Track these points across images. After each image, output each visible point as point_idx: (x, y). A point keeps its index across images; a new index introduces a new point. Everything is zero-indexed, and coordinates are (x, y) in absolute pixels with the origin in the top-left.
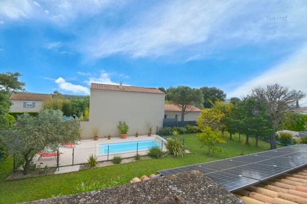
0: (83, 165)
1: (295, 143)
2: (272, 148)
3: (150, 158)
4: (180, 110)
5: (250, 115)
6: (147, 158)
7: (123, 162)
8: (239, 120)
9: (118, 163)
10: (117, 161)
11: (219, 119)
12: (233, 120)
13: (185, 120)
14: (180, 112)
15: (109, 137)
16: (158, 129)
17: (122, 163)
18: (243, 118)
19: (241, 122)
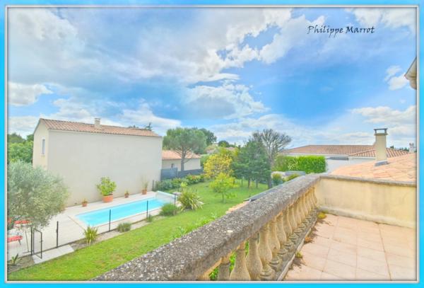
0: (75, 244)
1: (284, 181)
2: (269, 188)
3: (164, 217)
4: (178, 157)
5: (253, 158)
6: (161, 218)
7: (133, 227)
8: (244, 164)
9: (127, 230)
10: (124, 228)
11: (229, 164)
12: (238, 164)
13: (185, 169)
14: (179, 159)
15: (84, 204)
16: (155, 183)
17: (131, 229)
18: (248, 162)
19: (246, 166)
